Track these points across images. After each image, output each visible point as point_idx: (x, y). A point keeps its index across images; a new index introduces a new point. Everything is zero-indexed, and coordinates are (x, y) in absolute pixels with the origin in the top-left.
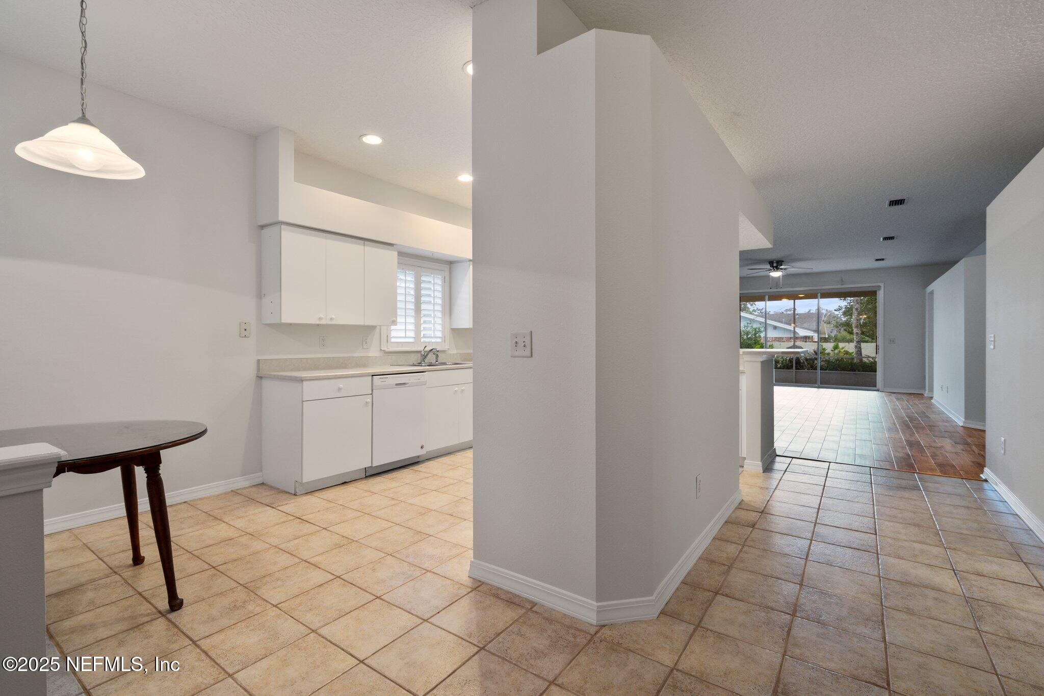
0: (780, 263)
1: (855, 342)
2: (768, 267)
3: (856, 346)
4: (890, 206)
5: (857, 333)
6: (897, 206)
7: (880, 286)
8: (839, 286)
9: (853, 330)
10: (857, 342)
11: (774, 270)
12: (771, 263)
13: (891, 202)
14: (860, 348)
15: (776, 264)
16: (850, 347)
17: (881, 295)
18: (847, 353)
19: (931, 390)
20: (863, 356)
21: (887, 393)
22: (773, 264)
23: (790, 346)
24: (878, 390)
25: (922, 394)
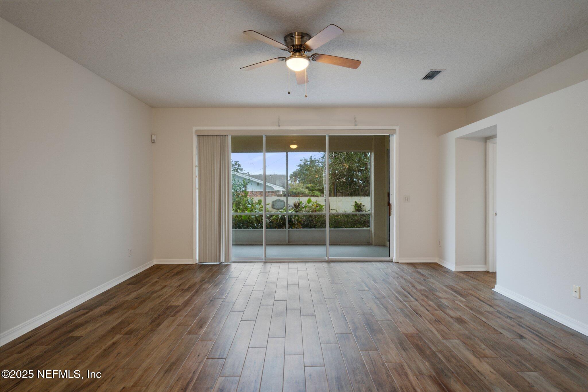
3: (325, 200)
7: (394, 130)
8: (352, 128)
12: (289, 38)
15: (296, 42)
16: (321, 201)
17: (395, 141)
18: (319, 206)
22: (292, 39)
23: (275, 200)
24: (391, 261)
25: (438, 264)
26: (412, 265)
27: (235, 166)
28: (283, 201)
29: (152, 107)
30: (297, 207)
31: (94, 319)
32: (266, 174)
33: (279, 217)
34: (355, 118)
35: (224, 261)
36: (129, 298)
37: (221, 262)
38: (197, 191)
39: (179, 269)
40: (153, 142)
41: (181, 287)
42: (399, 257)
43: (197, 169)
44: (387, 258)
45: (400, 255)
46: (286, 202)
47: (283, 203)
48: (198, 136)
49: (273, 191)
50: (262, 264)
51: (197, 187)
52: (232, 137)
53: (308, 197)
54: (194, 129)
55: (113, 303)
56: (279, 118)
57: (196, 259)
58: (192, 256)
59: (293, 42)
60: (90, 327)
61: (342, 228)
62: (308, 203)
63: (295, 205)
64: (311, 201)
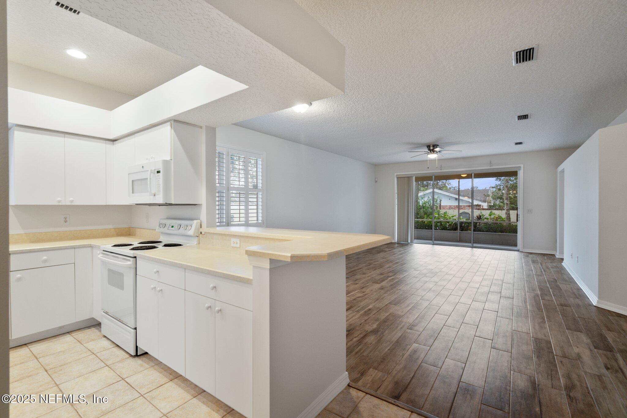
0: (435, 147)
1: (505, 210)
2: (427, 150)
3: (506, 213)
4: (517, 63)
5: (507, 204)
6: (525, 63)
7: (520, 167)
8: (489, 168)
9: (504, 201)
10: (507, 210)
11: (431, 153)
12: (428, 147)
13: (517, 53)
14: (509, 214)
15: (431, 148)
16: (502, 214)
17: (521, 174)
18: (500, 217)
19: (562, 252)
20: (511, 221)
21: (525, 254)
22: (430, 147)
23: (461, 212)
24: (518, 251)
25: (554, 255)
26: (531, 253)
28: (468, 213)
29: (376, 165)
30: (479, 218)
33: (452, 223)
34: (490, 162)
35: (410, 242)
37: (408, 242)
38: (397, 205)
40: (376, 182)
42: (523, 248)
43: (397, 194)
44: (516, 249)
45: (524, 247)
46: (471, 214)
47: (468, 215)
48: (398, 178)
51: (397, 203)
52: (415, 177)
53: (489, 211)
54: (395, 174)
57: (396, 240)
58: (394, 238)
62: (490, 215)
63: (477, 217)
64: (494, 214)
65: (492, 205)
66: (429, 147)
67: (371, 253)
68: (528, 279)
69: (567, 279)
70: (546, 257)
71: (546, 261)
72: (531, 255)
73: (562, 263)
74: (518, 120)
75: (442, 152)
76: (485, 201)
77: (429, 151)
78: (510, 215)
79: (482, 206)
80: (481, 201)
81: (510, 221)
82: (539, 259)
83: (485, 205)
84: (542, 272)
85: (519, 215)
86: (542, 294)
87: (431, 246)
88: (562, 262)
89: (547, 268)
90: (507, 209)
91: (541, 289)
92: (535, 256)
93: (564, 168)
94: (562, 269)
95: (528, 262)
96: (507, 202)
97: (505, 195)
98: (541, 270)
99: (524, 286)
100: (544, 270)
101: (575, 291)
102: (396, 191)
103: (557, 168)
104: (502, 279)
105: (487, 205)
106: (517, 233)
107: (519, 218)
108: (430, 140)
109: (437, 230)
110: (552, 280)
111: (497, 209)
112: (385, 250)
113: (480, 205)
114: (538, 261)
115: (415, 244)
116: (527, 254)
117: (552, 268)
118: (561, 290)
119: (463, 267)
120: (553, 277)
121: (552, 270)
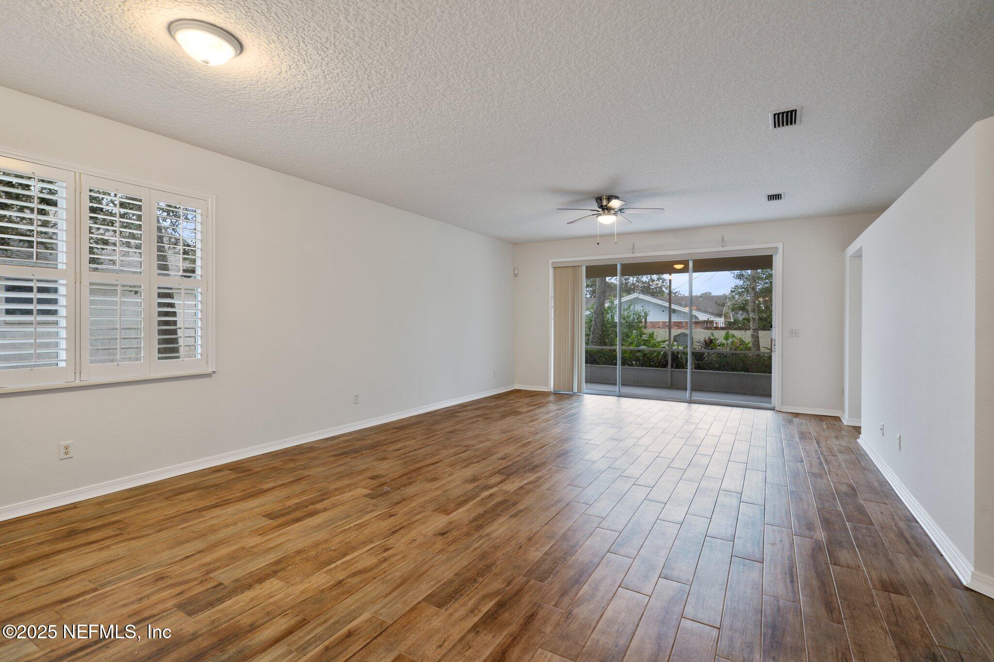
0: (611, 199)
1: (752, 330)
2: (597, 207)
3: (752, 335)
5: (754, 319)
7: (777, 248)
8: (720, 249)
10: (754, 330)
11: (604, 212)
14: (758, 337)
16: (746, 336)
17: (777, 262)
18: (742, 342)
19: (856, 413)
22: (600, 200)
23: (678, 333)
24: (773, 409)
25: (837, 419)
26: (797, 415)
27: (657, 282)
29: (515, 244)
30: (709, 343)
31: (467, 411)
32: (693, 295)
33: (660, 354)
34: (723, 238)
35: (576, 391)
36: (491, 404)
37: (574, 392)
38: (553, 321)
39: (533, 394)
40: (516, 275)
41: (529, 404)
42: (782, 405)
44: (768, 405)
45: (783, 402)
48: (555, 268)
49: (697, 321)
50: (616, 398)
52: (584, 268)
53: (726, 331)
54: (551, 261)
55: (480, 405)
56: (633, 245)
57: (551, 387)
58: (547, 384)
59: (602, 203)
60: (464, 413)
61: (749, 372)
62: (727, 338)
63: (705, 341)
64: (733, 336)
65: (732, 321)
66: (598, 200)
67: (487, 418)
68: (794, 489)
69: (876, 484)
70: (824, 423)
71: (826, 434)
72: (797, 419)
73: (857, 440)
74: (775, 127)
75: (627, 212)
76: (720, 315)
77: (600, 210)
78: (758, 339)
79: (716, 323)
80: (712, 314)
81: (759, 349)
82: (812, 428)
83: (721, 322)
84: (821, 464)
85: (775, 341)
86: (829, 542)
87: (613, 399)
88: (858, 438)
89: (831, 451)
90: (754, 328)
91: (827, 523)
92: (803, 421)
93: (861, 247)
94: (861, 455)
95: (792, 437)
96: (755, 317)
97: (751, 304)
98: (819, 458)
99: (788, 513)
100: (826, 460)
101: (902, 525)
102: (551, 293)
103: (844, 251)
104: (739, 489)
105: (724, 322)
106: (771, 373)
107: (775, 345)
108: (595, 182)
109: (633, 366)
110: (844, 488)
111: (740, 329)
112: (520, 410)
113: (713, 321)
114: (810, 433)
115: (585, 395)
116: (790, 416)
117: (840, 452)
118: (873, 524)
119: (661, 455)
120: (847, 481)
121: (841, 457)
